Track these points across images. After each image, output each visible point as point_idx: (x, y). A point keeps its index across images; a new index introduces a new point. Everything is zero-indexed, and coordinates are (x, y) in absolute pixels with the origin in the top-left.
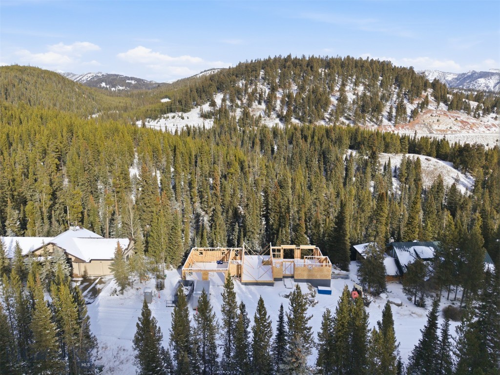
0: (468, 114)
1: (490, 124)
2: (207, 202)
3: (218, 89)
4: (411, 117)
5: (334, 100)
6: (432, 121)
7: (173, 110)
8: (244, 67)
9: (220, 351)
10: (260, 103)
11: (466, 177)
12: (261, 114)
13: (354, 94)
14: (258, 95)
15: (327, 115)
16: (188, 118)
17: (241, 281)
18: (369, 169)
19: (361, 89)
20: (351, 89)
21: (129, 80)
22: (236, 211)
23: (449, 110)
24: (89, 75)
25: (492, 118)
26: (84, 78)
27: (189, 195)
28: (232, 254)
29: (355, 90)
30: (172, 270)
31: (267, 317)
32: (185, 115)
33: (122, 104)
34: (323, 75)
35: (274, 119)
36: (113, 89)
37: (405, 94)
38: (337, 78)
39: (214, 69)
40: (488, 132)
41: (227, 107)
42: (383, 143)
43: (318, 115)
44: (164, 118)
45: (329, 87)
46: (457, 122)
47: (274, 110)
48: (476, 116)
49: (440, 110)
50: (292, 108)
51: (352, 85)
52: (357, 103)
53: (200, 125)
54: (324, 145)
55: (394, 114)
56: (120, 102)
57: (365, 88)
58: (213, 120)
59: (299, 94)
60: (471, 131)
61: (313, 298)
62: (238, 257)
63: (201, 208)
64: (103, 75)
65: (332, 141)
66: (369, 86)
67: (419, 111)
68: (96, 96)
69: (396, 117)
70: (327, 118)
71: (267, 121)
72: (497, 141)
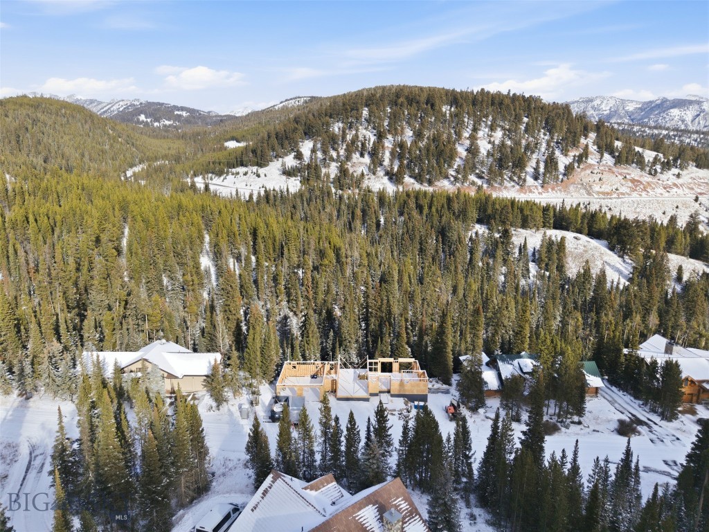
0: (642, 169)
1: (671, 184)
2: (296, 300)
3: (305, 134)
4: (564, 175)
5: (461, 151)
6: (592, 180)
7: (245, 163)
8: (341, 104)
9: (318, 457)
10: (362, 155)
11: (624, 261)
12: (364, 171)
13: (490, 142)
14: (360, 144)
15: (452, 172)
16: (265, 176)
17: (336, 396)
18: (500, 253)
19: (499, 134)
20: (486, 135)
21: (178, 110)
22: (330, 313)
23: (615, 164)
24: (121, 103)
25: (674, 175)
26: (115, 108)
27: (274, 291)
28: (327, 367)
29: (491, 136)
30: (264, 385)
31: (356, 427)
32: (262, 171)
33: (173, 152)
34: (448, 115)
35: (382, 178)
36: (156, 124)
37: (557, 143)
38: (466, 120)
39: (299, 97)
40: (667, 194)
41: (318, 160)
42: (520, 216)
43: (441, 173)
44: (233, 174)
45: (455, 132)
46: (626, 181)
47: (382, 165)
48: (653, 173)
49: (603, 165)
50: (405, 162)
51: (487, 130)
52: (492, 155)
53: (282, 188)
54: (444, 219)
55: (542, 170)
56: (169, 149)
57: (504, 134)
58: (299, 178)
59: (415, 143)
60: (644, 194)
61: (407, 414)
62: (333, 371)
63: (289, 308)
64: (141, 104)
65: (454, 214)
66: (509, 130)
67: (576, 167)
68: (137, 140)
69: (544, 174)
70: (452, 176)
71: (372, 180)
72: (677, 207)
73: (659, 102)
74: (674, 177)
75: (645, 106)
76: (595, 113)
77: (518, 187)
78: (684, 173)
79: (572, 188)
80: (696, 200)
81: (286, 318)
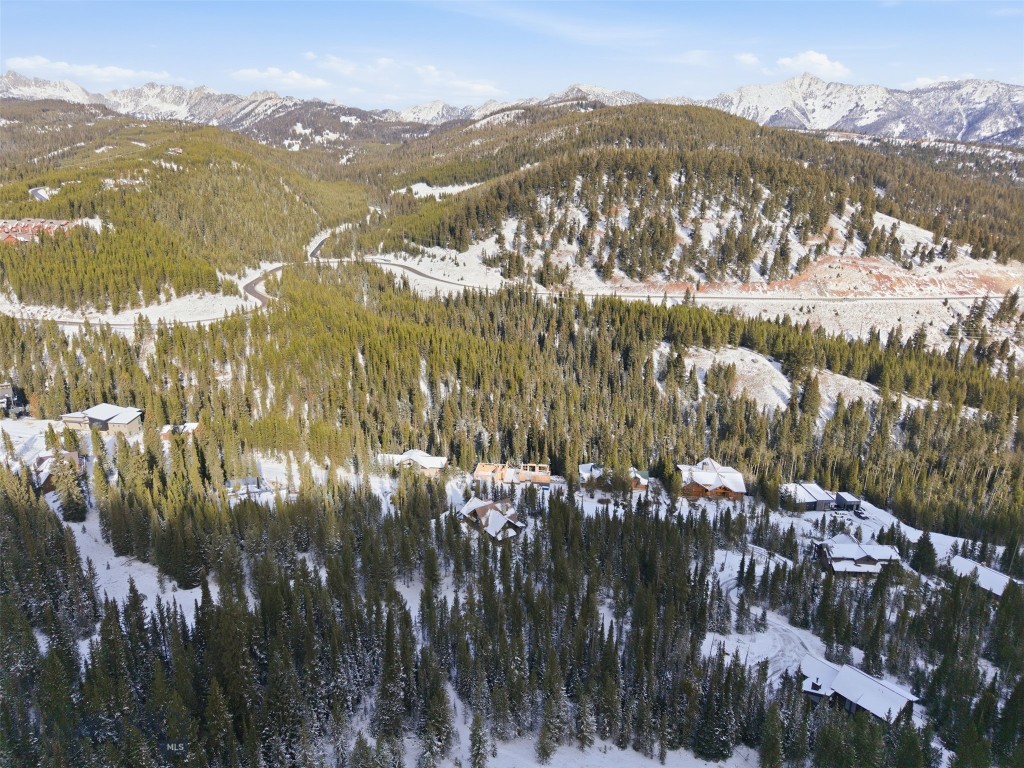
0: (896, 260)
1: (928, 280)
2: (487, 420)
3: (510, 210)
4: (796, 269)
5: (683, 236)
6: (828, 276)
7: (441, 241)
10: (570, 242)
12: (570, 262)
13: (718, 226)
14: (568, 227)
15: (667, 264)
16: (464, 264)
19: (730, 214)
20: (715, 216)
21: (345, 115)
23: (863, 255)
24: (269, 103)
25: (936, 267)
26: (260, 109)
28: (501, 467)
29: (721, 217)
30: (468, 474)
32: (460, 257)
35: (589, 270)
36: (318, 139)
41: (522, 247)
44: (429, 256)
46: (871, 277)
47: (590, 254)
48: (908, 267)
49: (847, 257)
50: (617, 250)
51: (718, 209)
54: (629, 339)
55: (770, 261)
58: (500, 269)
59: (630, 226)
60: (888, 293)
62: (504, 469)
63: (483, 425)
64: (295, 104)
65: (641, 332)
67: (811, 260)
69: (772, 268)
70: (668, 269)
71: (578, 273)
72: (918, 313)
74: (935, 271)
76: (962, 108)
77: (740, 284)
79: (802, 286)
80: (946, 303)
81: (480, 434)
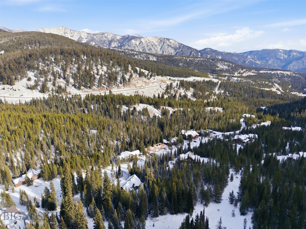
0: (146, 78)
4: (128, 82)
6: (135, 83)
11: (159, 111)
15: (95, 83)
16: (19, 90)
19: (105, 68)
23: (139, 77)
29: (102, 68)
35: (72, 87)
46: (143, 82)
49: (137, 78)
51: (100, 66)
67: (130, 79)
69: (123, 82)
72: (157, 90)
73: (127, 36)
74: (153, 80)
75: (123, 38)
76: (106, 39)
77: (117, 87)
78: (155, 78)
79: (131, 86)
80: (160, 87)
